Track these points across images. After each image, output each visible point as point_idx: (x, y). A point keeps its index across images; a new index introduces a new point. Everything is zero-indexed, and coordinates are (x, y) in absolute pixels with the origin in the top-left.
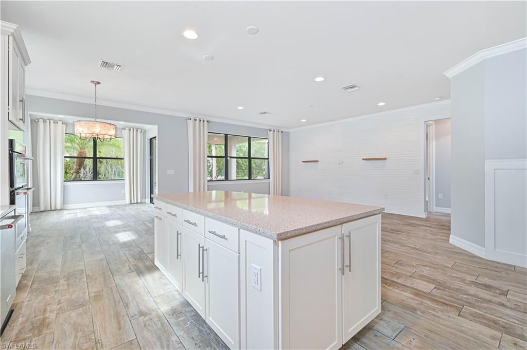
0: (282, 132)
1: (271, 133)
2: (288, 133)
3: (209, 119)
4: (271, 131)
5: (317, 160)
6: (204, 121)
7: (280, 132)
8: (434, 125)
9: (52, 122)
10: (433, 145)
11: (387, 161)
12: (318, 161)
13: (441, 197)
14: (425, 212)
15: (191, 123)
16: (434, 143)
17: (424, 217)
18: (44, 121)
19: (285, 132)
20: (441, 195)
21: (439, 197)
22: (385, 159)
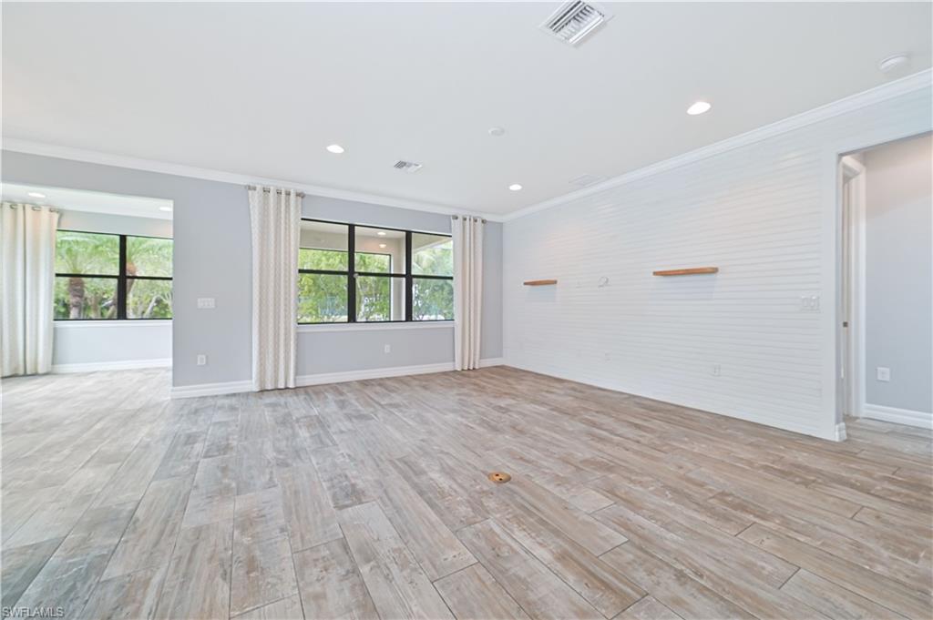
0: (483, 221)
1: (457, 225)
2: (501, 225)
3: (301, 188)
4: (457, 218)
5: (553, 279)
6: (288, 194)
7: (479, 221)
8: (862, 177)
9: (28, 208)
10: (861, 230)
11: (718, 276)
12: (555, 282)
13: (887, 378)
14: (838, 422)
15: (255, 198)
16: (863, 226)
17: (837, 440)
18: (13, 206)
19: (490, 222)
20: (887, 370)
21: (880, 378)
22: (714, 271)
